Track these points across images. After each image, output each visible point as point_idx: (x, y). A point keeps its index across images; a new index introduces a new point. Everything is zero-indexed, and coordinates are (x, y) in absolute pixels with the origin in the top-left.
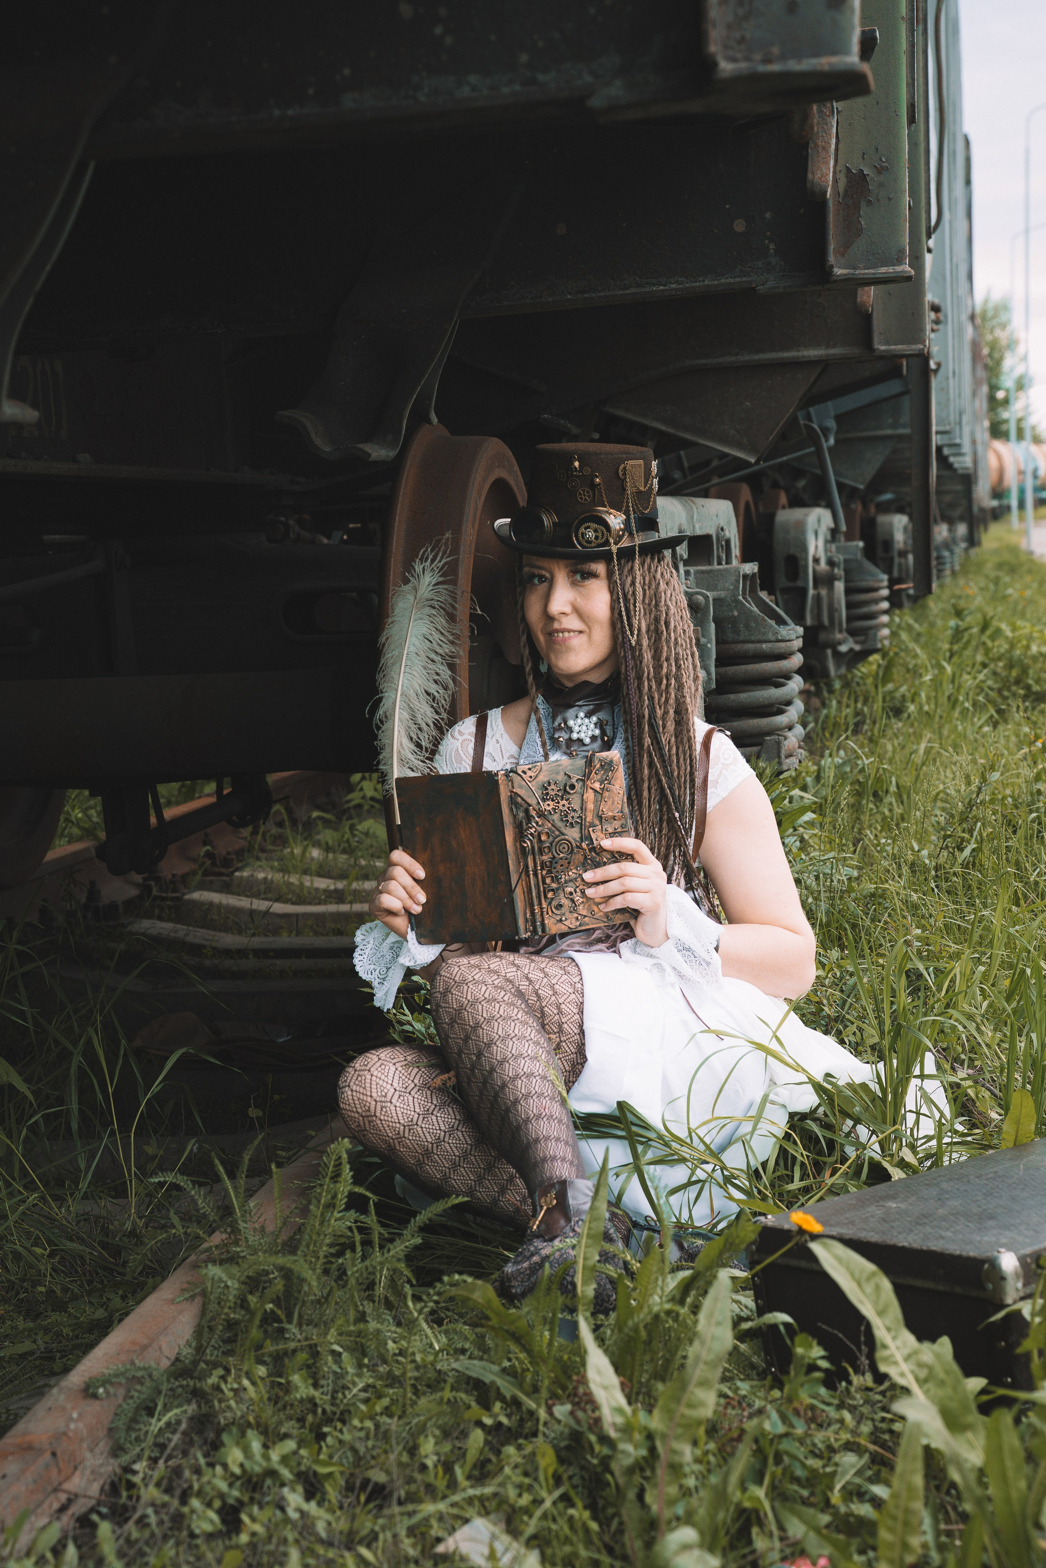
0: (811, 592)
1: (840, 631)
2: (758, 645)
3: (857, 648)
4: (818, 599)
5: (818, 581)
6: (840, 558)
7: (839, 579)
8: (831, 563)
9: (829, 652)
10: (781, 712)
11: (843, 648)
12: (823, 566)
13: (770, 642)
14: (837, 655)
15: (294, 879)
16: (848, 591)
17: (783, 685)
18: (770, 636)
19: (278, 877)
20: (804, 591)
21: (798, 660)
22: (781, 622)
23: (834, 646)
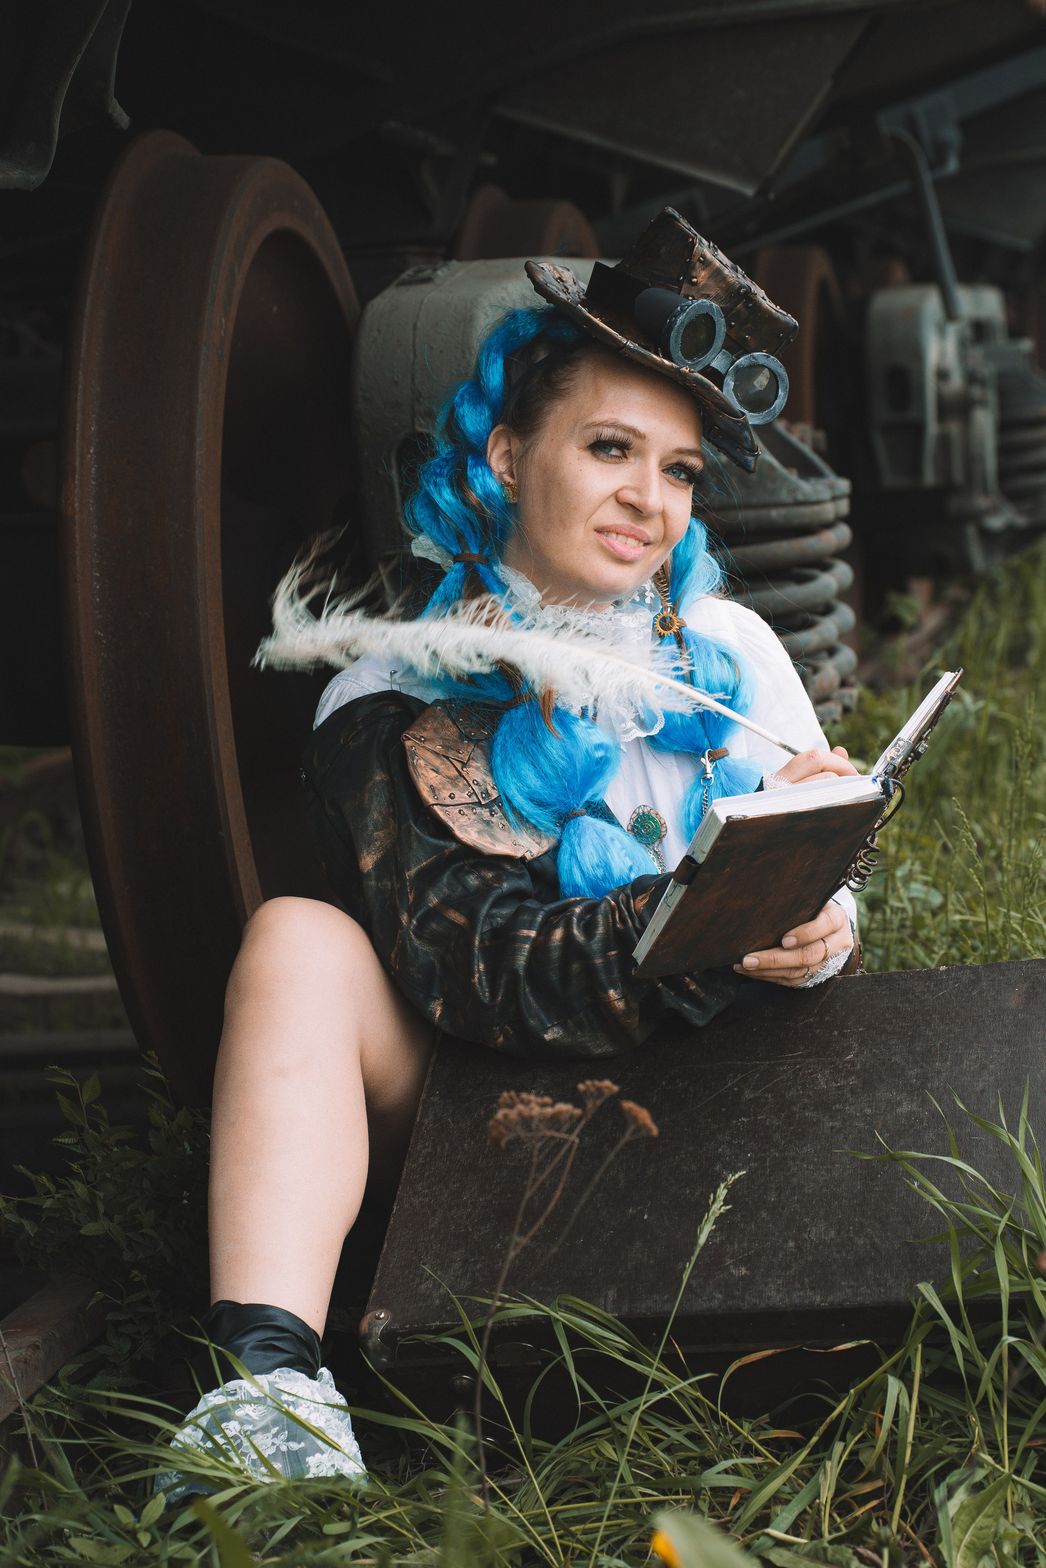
0: (932, 428)
1: (985, 492)
2: (763, 513)
3: (1021, 521)
4: (944, 441)
5: (945, 409)
6: (987, 370)
7: (982, 403)
8: (971, 378)
9: (971, 531)
10: (808, 625)
11: (996, 522)
12: (956, 382)
13: (783, 505)
14: (986, 536)
15: (51, 935)
16: (1004, 426)
17: (810, 579)
18: (784, 496)
19: (25, 932)
20: (919, 428)
21: (841, 535)
22: (808, 471)
23: (976, 517)
